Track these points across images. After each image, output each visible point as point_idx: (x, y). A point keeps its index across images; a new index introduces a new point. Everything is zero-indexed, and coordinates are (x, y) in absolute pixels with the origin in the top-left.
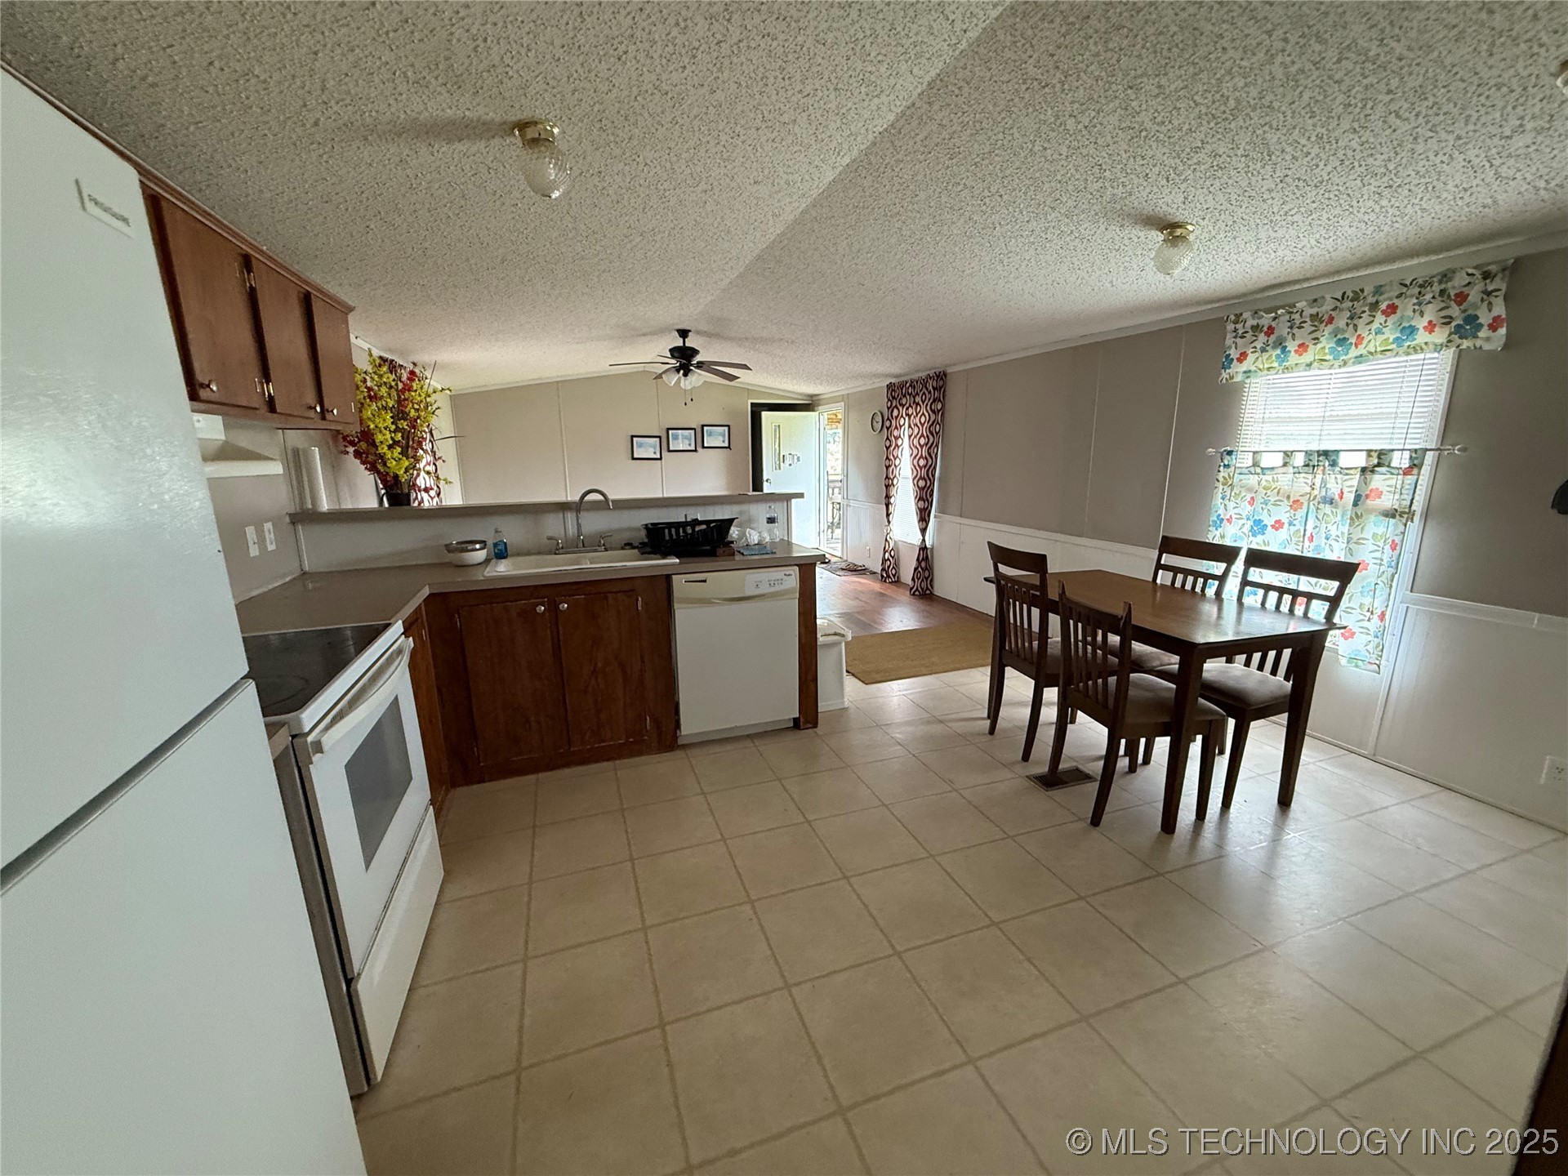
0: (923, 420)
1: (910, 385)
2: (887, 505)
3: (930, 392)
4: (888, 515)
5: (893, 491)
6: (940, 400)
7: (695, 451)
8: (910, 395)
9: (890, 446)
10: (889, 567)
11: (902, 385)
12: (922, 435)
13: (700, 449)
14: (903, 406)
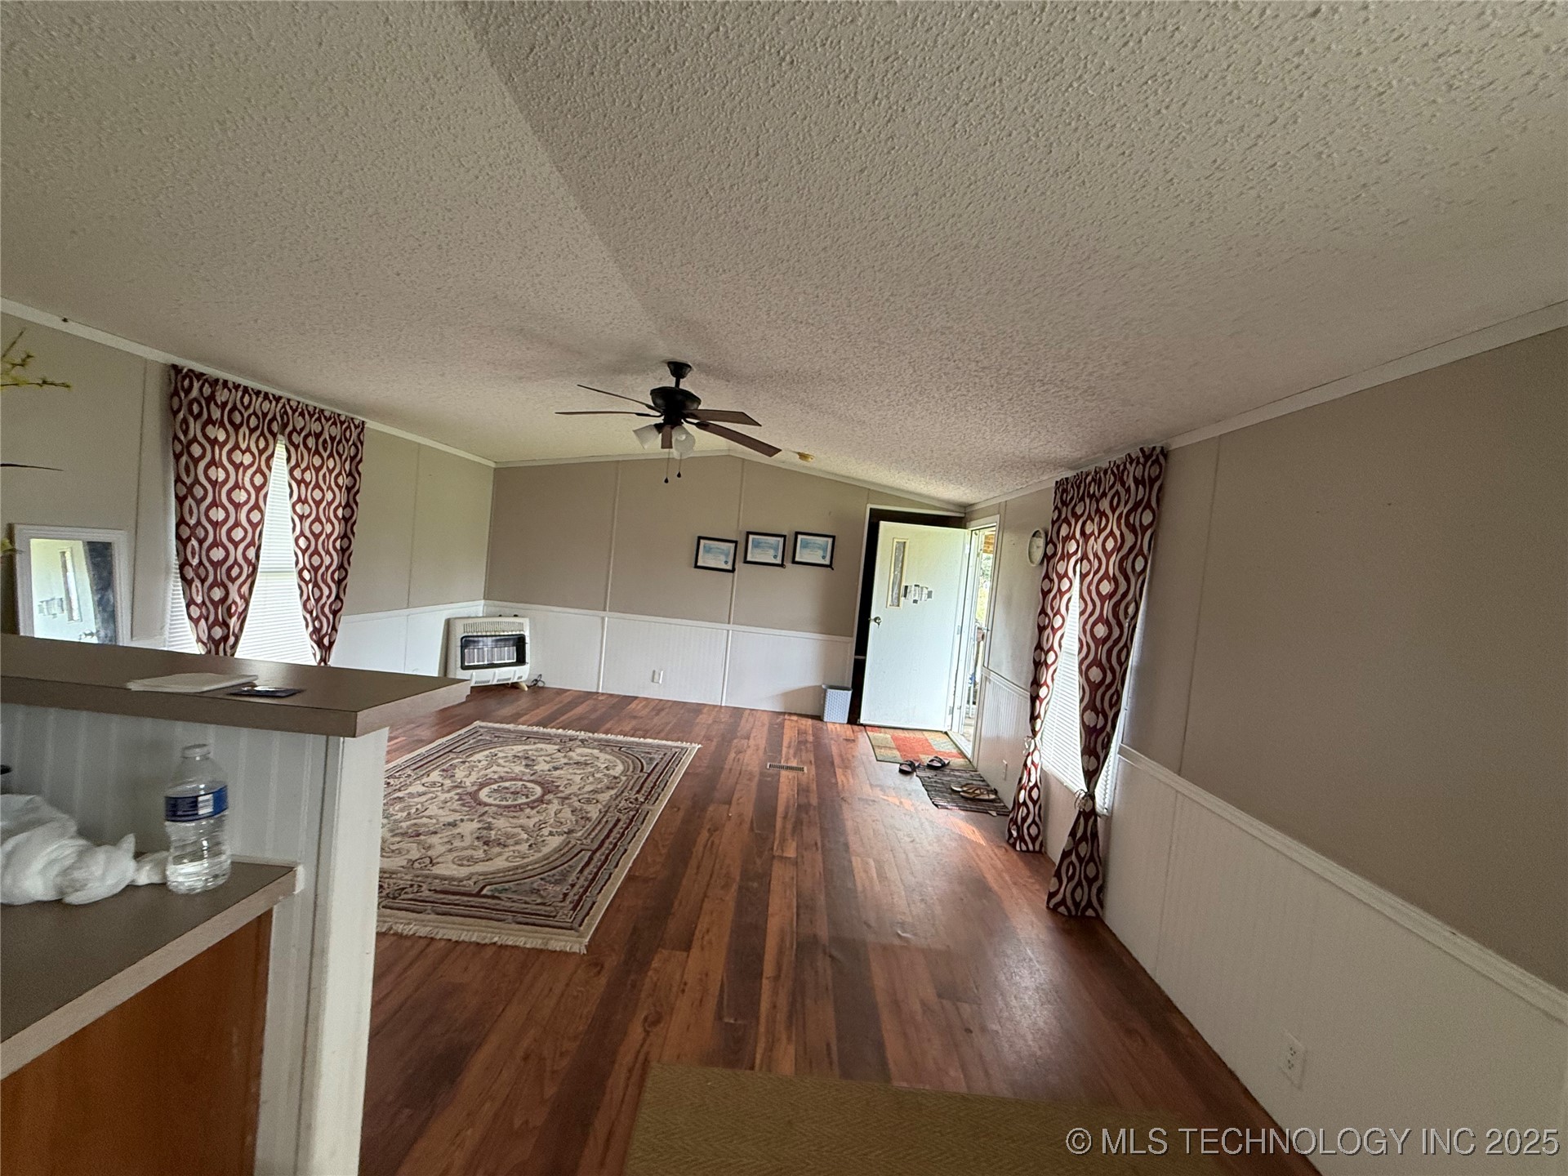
0: (1110, 545)
1: (1093, 480)
2: (1034, 698)
3: (1128, 490)
4: (1033, 718)
5: (1046, 676)
6: (1148, 506)
7: (782, 565)
8: (1092, 496)
9: (1050, 591)
10: (1024, 820)
11: (1079, 481)
12: (1106, 576)
13: (788, 564)
14: (1077, 518)
